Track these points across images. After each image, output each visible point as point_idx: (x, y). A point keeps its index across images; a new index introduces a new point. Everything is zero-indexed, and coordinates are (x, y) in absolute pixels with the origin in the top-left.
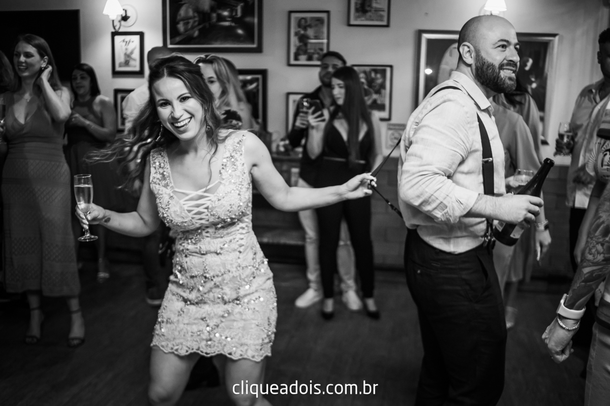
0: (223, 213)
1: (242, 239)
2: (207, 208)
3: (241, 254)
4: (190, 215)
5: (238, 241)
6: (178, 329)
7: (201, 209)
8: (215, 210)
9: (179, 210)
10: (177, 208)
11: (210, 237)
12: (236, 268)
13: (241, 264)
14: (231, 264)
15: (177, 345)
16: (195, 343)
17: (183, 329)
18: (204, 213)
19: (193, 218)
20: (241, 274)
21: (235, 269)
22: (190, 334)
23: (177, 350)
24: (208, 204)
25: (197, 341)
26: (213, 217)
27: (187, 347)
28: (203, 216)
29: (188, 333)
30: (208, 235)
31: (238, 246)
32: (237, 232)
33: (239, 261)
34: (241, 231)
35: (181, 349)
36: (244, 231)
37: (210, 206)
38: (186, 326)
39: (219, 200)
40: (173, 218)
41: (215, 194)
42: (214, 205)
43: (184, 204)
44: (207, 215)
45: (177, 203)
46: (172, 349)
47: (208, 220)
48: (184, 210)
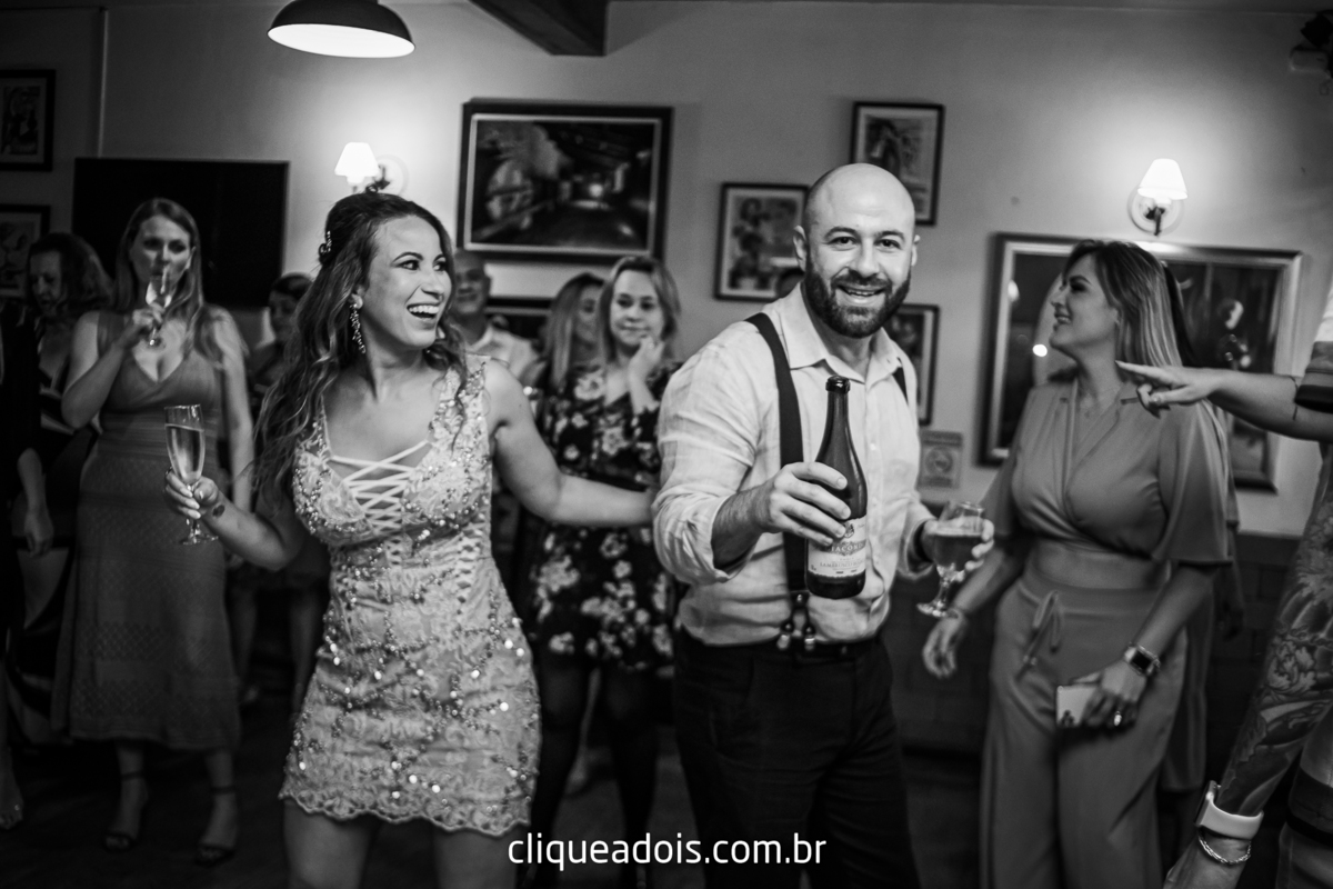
0: (433, 507)
1: (467, 572)
2: (399, 495)
3: (464, 605)
4: (364, 508)
5: (457, 576)
6: (334, 764)
7: (387, 497)
8: (415, 500)
9: (340, 499)
10: (336, 495)
11: (402, 565)
12: (453, 633)
13: (463, 625)
14: (443, 625)
15: (332, 798)
16: (367, 794)
17: (342, 765)
18: (391, 504)
19: (368, 516)
20: (463, 646)
21: (450, 636)
22: (357, 774)
23: (330, 808)
24: (403, 486)
25: (371, 791)
26: (410, 515)
27: (352, 801)
28: (389, 512)
29: (352, 772)
30: (397, 559)
31: (457, 588)
32: (457, 557)
33: (459, 619)
34: (465, 554)
35: (339, 806)
36: (472, 556)
37: (407, 492)
38: (349, 759)
39: (424, 480)
40: (326, 515)
41: (418, 468)
42: (413, 490)
43: (351, 487)
44: (399, 510)
45: (337, 484)
46: (321, 805)
47: (400, 522)
48: (351, 499)
